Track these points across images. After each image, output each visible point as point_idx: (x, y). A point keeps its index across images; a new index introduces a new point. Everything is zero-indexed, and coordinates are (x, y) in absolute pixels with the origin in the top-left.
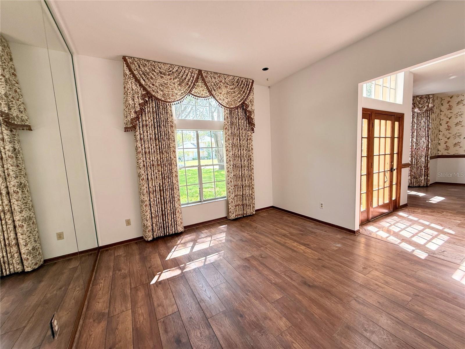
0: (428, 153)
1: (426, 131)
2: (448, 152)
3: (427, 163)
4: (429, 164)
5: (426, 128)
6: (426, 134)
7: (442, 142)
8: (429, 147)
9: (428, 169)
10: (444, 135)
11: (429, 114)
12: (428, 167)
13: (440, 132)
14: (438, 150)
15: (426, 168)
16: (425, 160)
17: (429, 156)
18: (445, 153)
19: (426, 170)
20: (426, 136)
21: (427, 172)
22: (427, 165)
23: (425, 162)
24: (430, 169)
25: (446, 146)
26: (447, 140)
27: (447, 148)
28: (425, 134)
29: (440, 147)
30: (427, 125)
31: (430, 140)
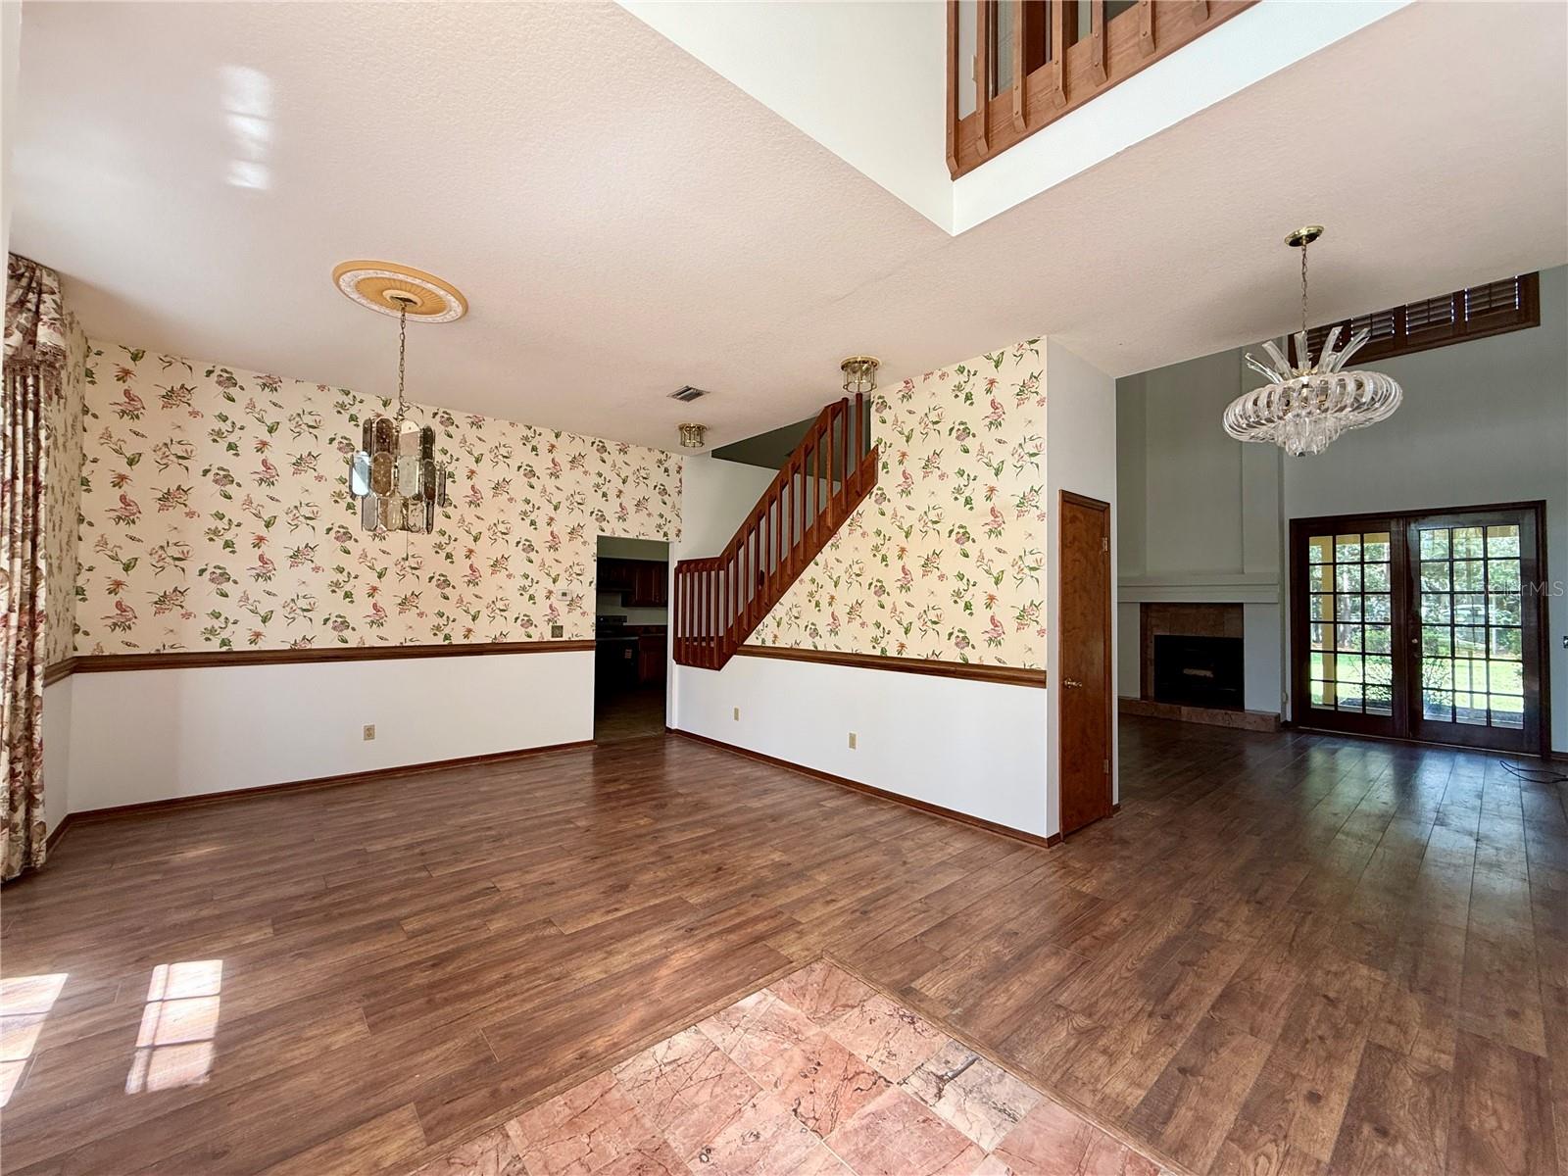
0: (31, 646)
1: (19, 498)
2: (129, 636)
3: (29, 713)
4: (38, 720)
5: (14, 477)
6: (19, 518)
7: (96, 585)
8: (41, 604)
9: (30, 753)
10: (103, 543)
11: (36, 394)
12: (30, 738)
13: (84, 527)
14: (76, 630)
15: (20, 751)
16: (15, 697)
17: (38, 669)
18: (114, 644)
19: (19, 767)
20: (19, 531)
21: (29, 774)
22: (29, 727)
23: (14, 708)
24: (46, 756)
25: (119, 605)
26: (121, 576)
27: (123, 619)
28: (13, 520)
29: (82, 612)
30: (20, 458)
31: (42, 564)
